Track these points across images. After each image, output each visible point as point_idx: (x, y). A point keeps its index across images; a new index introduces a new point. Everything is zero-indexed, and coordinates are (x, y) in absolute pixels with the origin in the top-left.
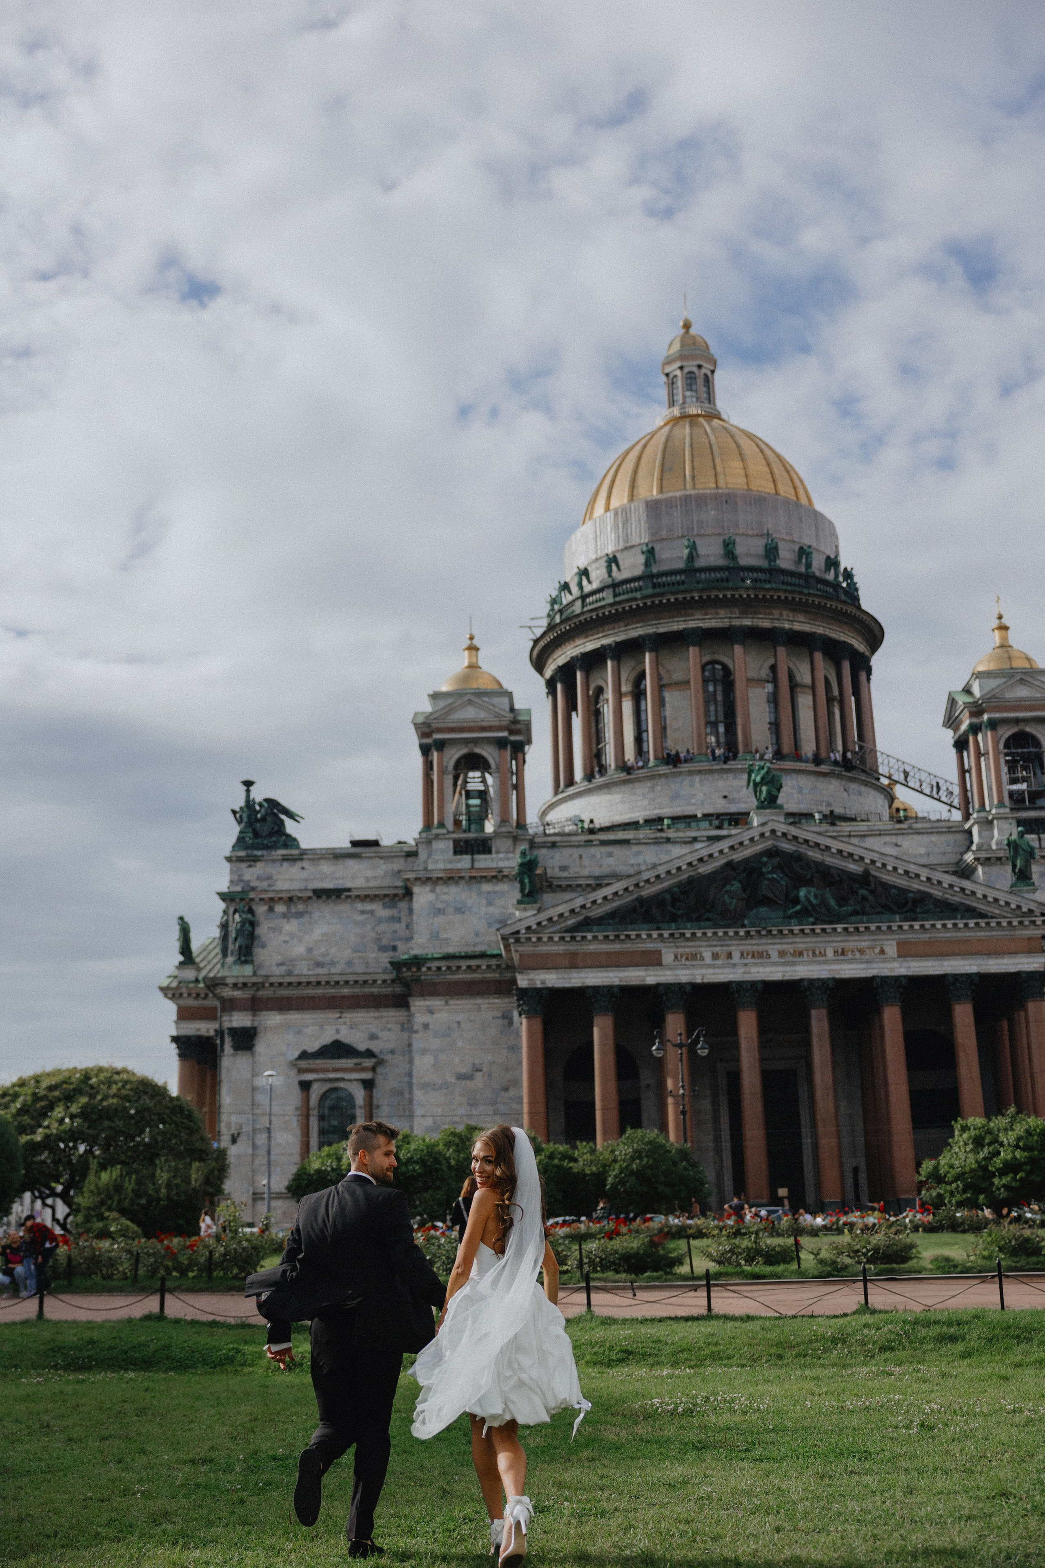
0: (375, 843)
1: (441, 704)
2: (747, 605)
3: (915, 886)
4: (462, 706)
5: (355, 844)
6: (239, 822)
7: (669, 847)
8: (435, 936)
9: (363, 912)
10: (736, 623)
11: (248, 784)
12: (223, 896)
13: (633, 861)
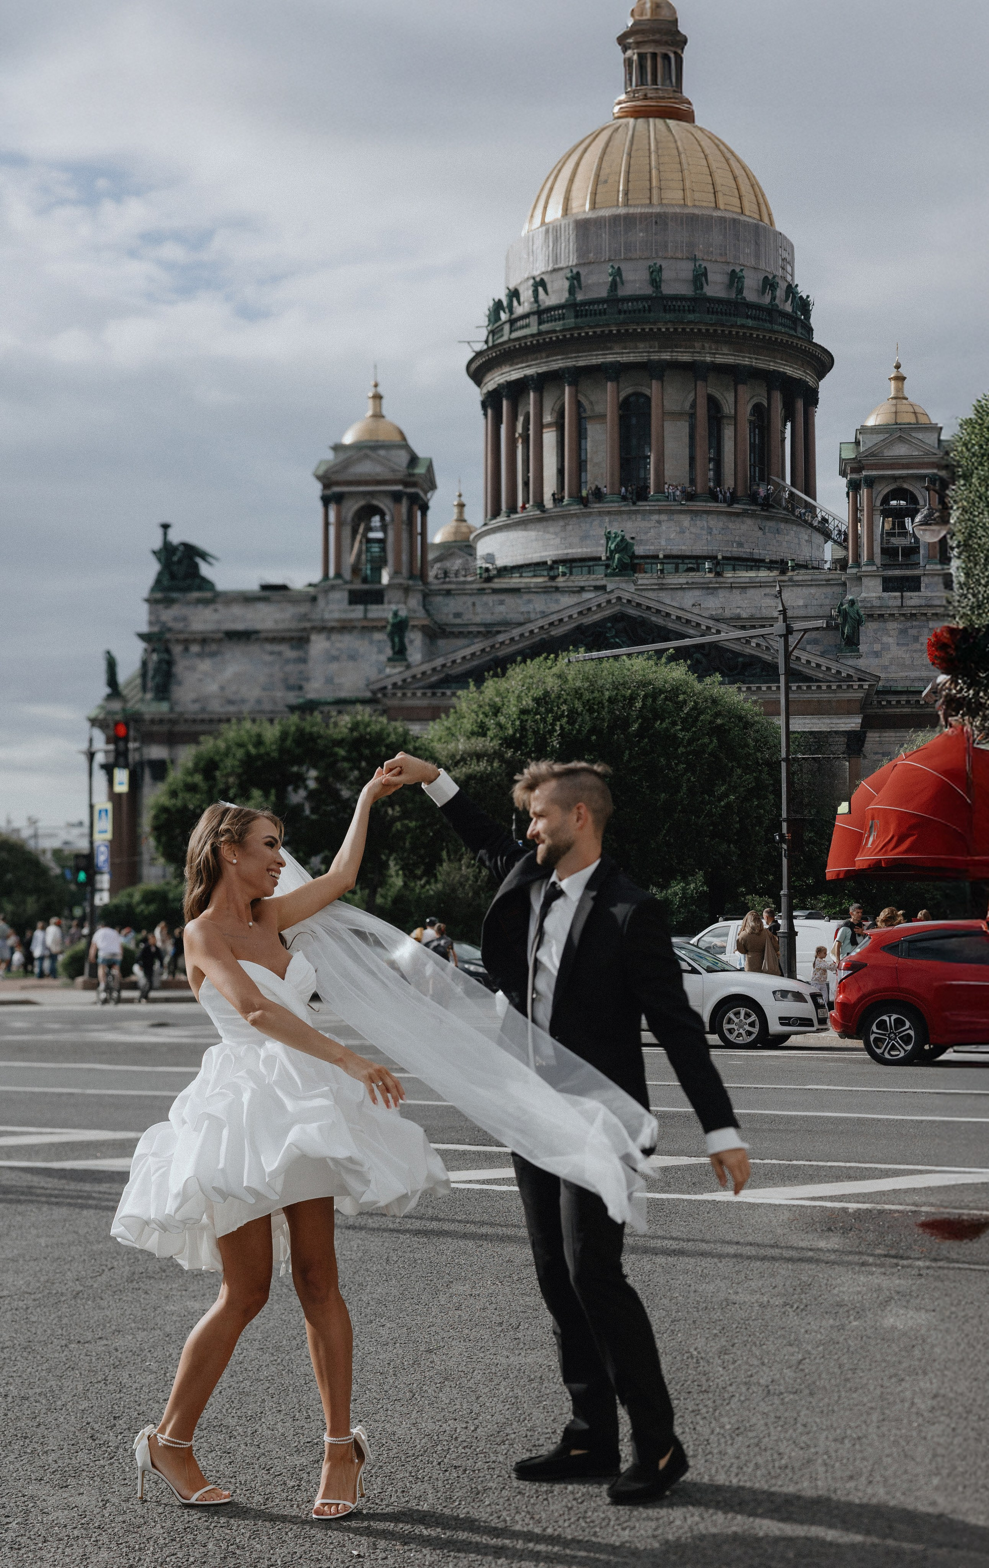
0: (284, 588)
1: (342, 456)
2: (667, 340)
4: (359, 460)
5: (265, 588)
6: (159, 560)
7: (558, 596)
8: (329, 680)
9: (272, 653)
10: (655, 357)
11: (165, 527)
12: (142, 637)
13: (524, 609)
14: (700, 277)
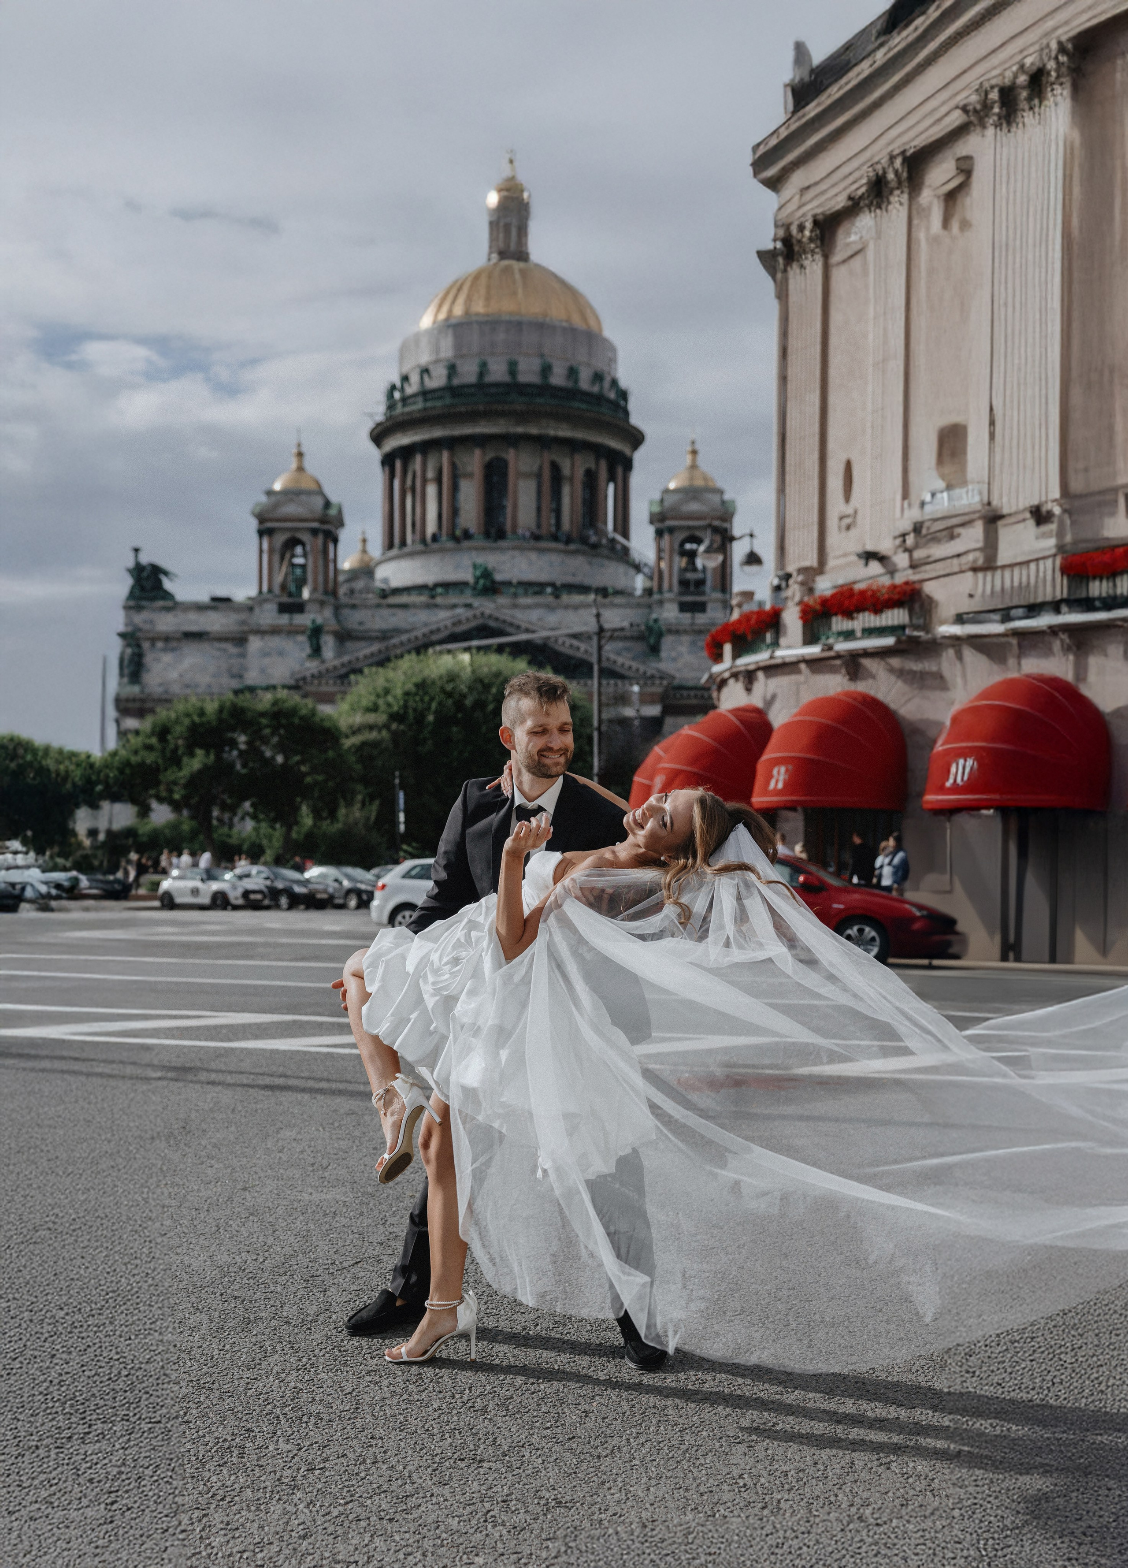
0: (227, 600)
1: (273, 499)
2: (522, 417)
3: (579, 655)
4: (286, 503)
5: (215, 599)
6: (133, 576)
7: (436, 611)
8: (263, 671)
9: (219, 650)
11: (137, 550)
12: (120, 635)
13: (411, 620)
14: (546, 370)
